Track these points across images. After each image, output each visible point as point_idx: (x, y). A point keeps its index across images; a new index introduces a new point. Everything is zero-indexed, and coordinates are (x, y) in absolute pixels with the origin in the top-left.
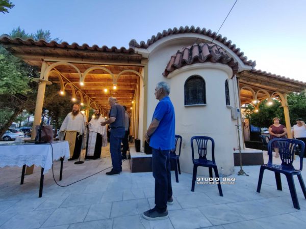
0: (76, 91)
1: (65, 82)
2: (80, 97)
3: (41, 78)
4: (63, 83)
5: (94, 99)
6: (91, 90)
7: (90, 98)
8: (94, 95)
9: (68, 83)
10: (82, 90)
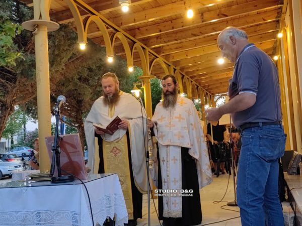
0: (112, 36)
1: (84, 17)
2: (123, 50)
3: (36, 18)
4: (82, 18)
5: (158, 50)
6: (147, 25)
7: (148, 49)
8: (157, 37)
9: (92, 18)
10: (126, 30)
